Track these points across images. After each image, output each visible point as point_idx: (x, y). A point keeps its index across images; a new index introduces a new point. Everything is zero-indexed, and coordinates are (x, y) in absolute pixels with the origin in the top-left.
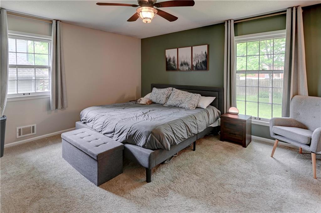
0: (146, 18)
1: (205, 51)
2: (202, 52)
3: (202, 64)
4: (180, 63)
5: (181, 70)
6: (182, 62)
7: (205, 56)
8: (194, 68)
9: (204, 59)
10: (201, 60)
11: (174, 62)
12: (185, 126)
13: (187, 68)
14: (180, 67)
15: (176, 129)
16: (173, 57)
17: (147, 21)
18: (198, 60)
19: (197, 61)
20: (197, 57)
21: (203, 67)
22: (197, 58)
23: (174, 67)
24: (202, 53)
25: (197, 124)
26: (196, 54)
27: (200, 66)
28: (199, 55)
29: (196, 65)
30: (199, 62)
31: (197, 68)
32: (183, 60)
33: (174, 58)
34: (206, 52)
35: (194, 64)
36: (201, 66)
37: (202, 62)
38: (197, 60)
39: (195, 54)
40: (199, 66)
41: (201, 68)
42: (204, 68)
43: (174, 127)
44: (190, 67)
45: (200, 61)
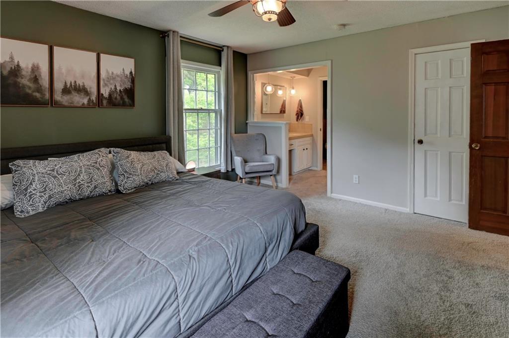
0: (269, 13)
1: (130, 71)
2: (123, 70)
3: (124, 94)
4: (58, 86)
5: (66, 104)
6: (68, 85)
7: (130, 80)
8: (105, 102)
9: (128, 85)
10: (121, 86)
11: (36, 80)
13: (85, 101)
14: (58, 97)
16: (30, 66)
17: (271, 17)
18: (115, 86)
19: (113, 88)
20: (112, 78)
21: (127, 100)
22: (112, 82)
23: (37, 95)
24: (124, 72)
26: (110, 73)
27: (118, 97)
28: (118, 76)
29: (110, 95)
30: (116, 88)
31: (112, 102)
32: (70, 80)
33: (35, 69)
34: (131, 73)
35: (105, 92)
36: (122, 98)
37: (124, 90)
38: (111, 84)
39: (107, 72)
40: (116, 98)
41: (121, 102)
42: (127, 103)
44: (94, 97)
45: (118, 88)
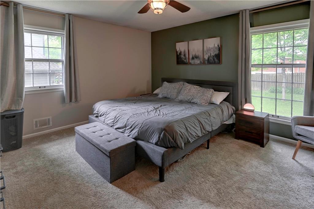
0: (157, 9)
1: (217, 44)
2: (214, 45)
3: (214, 57)
4: (191, 57)
5: (193, 63)
6: (193, 55)
7: (218, 49)
8: (206, 62)
9: (217, 52)
10: (213, 53)
11: (185, 55)
12: (199, 123)
13: (199, 62)
14: (190, 61)
15: (190, 126)
16: (183, 51)
18: (211, 54)
19: (210, 54)
20: (209, 50)
21: (216, 60)
22: (209, 52)
23: (185, 60)
24: (214, 46)
25: (211, 121)
26: (208, 47)
27: (212, 59)
28: (212, 48)
29: (208, 59)
30: (211, 55)
31: (209, 62)
32: (194, 54)
34: (218, 45)
35: (206, 57)
36: (214, 59)
37: (215, 55)
38: (209, 53)
39: (207, 47)
40: (211, 60)
41: (213, 62)
42: (216, 62)
43: (187, 124)
44: (202, 61)
45: (212, 55)
